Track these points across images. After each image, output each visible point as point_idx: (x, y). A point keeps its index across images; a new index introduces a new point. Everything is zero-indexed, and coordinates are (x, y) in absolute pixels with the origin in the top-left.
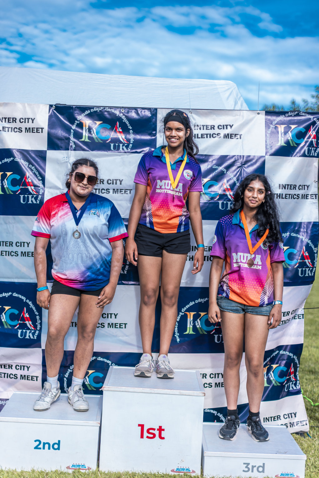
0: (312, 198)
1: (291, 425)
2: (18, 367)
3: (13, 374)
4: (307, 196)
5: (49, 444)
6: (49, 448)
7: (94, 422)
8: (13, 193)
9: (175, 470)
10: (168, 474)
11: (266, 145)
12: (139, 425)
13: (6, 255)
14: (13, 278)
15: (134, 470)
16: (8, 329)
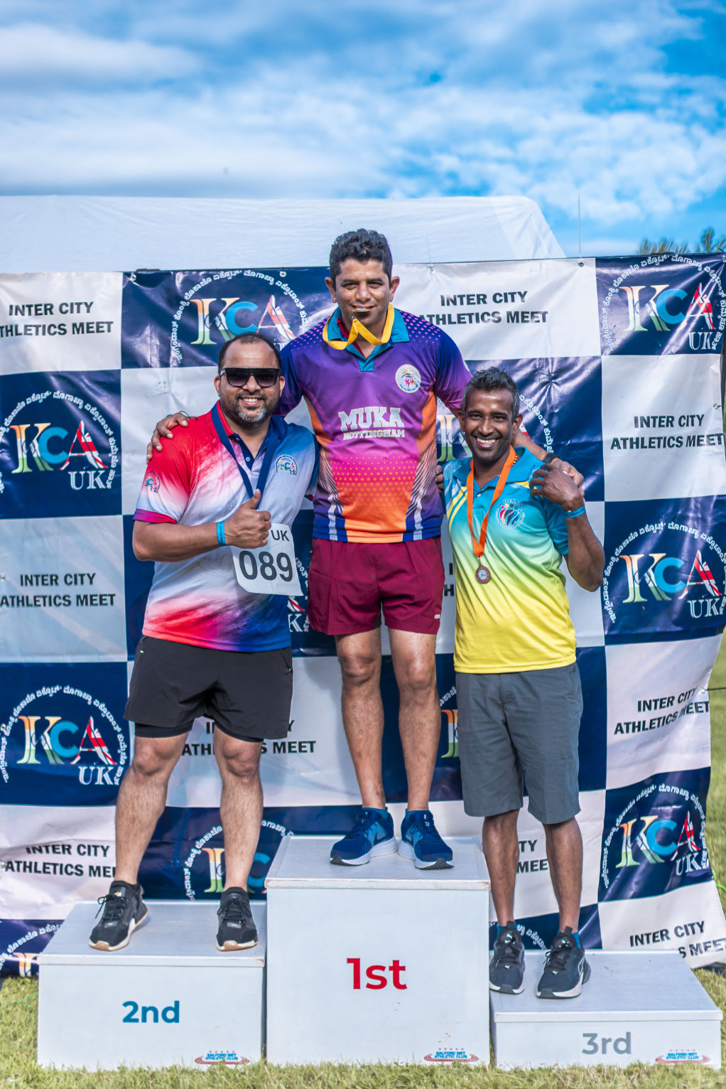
0: (711, 442)
1: (694, 951)
2: (82, 850)
3: (74, 866)
4: (701, 438)
5: (155, 1010)
6: (156, 1020)
7: (251, 958)
8: (51, 469)
9: (433, 1057)
10: (417, 1064)
11: (602, 333)
12: (349, 961)
13: (45, 604)
14: (62, 654)
15: (342, 1060)
16: (58, 766)
